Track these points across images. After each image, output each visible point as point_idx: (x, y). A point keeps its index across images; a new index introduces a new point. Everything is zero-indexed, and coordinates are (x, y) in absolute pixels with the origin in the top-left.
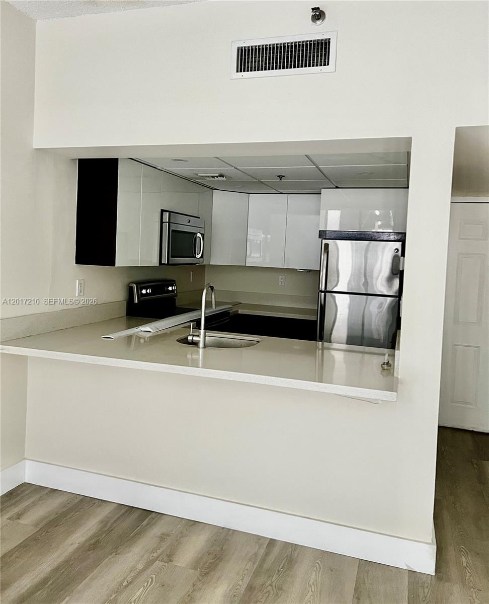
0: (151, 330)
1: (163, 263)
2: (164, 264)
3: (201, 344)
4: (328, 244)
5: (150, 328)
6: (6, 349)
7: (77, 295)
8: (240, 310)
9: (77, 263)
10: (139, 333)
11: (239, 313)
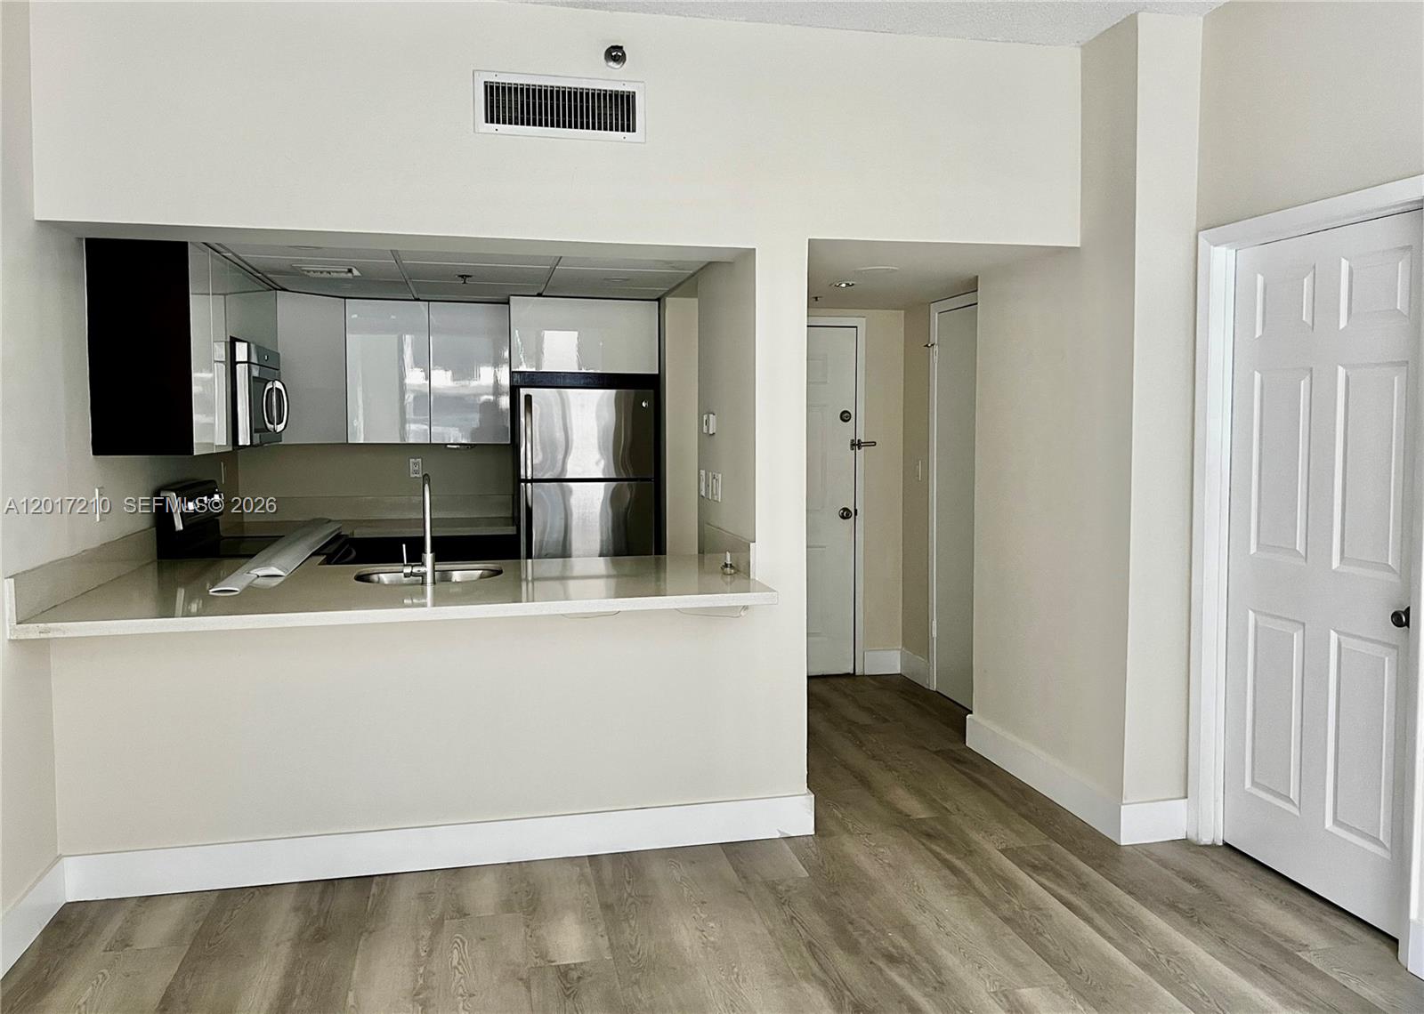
0: (281, 573)
1: (241, 443)
2: (244, 446)
3: (429, 579)
4: (530, 396)
5: (278, 568)
6: (58, 630)
7: (98, 520)
8: (355, 531)
9: (95, 453)
10: (255, 582)
11: (356, 536)
